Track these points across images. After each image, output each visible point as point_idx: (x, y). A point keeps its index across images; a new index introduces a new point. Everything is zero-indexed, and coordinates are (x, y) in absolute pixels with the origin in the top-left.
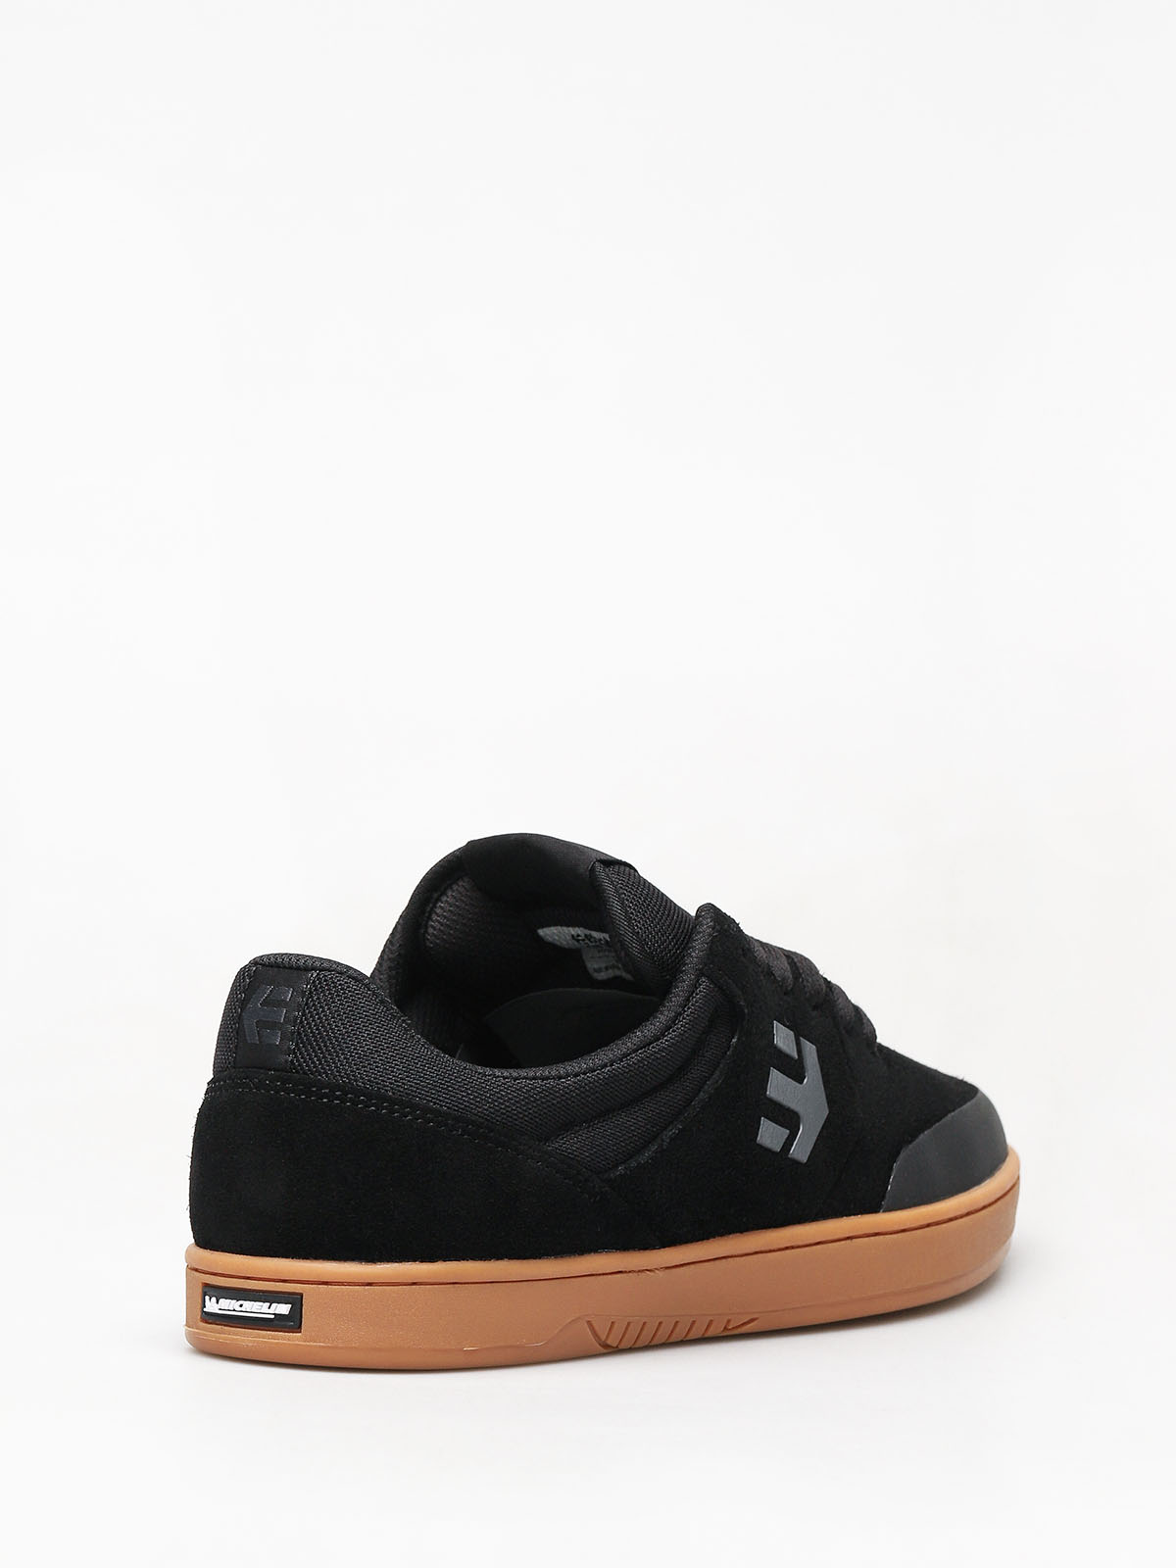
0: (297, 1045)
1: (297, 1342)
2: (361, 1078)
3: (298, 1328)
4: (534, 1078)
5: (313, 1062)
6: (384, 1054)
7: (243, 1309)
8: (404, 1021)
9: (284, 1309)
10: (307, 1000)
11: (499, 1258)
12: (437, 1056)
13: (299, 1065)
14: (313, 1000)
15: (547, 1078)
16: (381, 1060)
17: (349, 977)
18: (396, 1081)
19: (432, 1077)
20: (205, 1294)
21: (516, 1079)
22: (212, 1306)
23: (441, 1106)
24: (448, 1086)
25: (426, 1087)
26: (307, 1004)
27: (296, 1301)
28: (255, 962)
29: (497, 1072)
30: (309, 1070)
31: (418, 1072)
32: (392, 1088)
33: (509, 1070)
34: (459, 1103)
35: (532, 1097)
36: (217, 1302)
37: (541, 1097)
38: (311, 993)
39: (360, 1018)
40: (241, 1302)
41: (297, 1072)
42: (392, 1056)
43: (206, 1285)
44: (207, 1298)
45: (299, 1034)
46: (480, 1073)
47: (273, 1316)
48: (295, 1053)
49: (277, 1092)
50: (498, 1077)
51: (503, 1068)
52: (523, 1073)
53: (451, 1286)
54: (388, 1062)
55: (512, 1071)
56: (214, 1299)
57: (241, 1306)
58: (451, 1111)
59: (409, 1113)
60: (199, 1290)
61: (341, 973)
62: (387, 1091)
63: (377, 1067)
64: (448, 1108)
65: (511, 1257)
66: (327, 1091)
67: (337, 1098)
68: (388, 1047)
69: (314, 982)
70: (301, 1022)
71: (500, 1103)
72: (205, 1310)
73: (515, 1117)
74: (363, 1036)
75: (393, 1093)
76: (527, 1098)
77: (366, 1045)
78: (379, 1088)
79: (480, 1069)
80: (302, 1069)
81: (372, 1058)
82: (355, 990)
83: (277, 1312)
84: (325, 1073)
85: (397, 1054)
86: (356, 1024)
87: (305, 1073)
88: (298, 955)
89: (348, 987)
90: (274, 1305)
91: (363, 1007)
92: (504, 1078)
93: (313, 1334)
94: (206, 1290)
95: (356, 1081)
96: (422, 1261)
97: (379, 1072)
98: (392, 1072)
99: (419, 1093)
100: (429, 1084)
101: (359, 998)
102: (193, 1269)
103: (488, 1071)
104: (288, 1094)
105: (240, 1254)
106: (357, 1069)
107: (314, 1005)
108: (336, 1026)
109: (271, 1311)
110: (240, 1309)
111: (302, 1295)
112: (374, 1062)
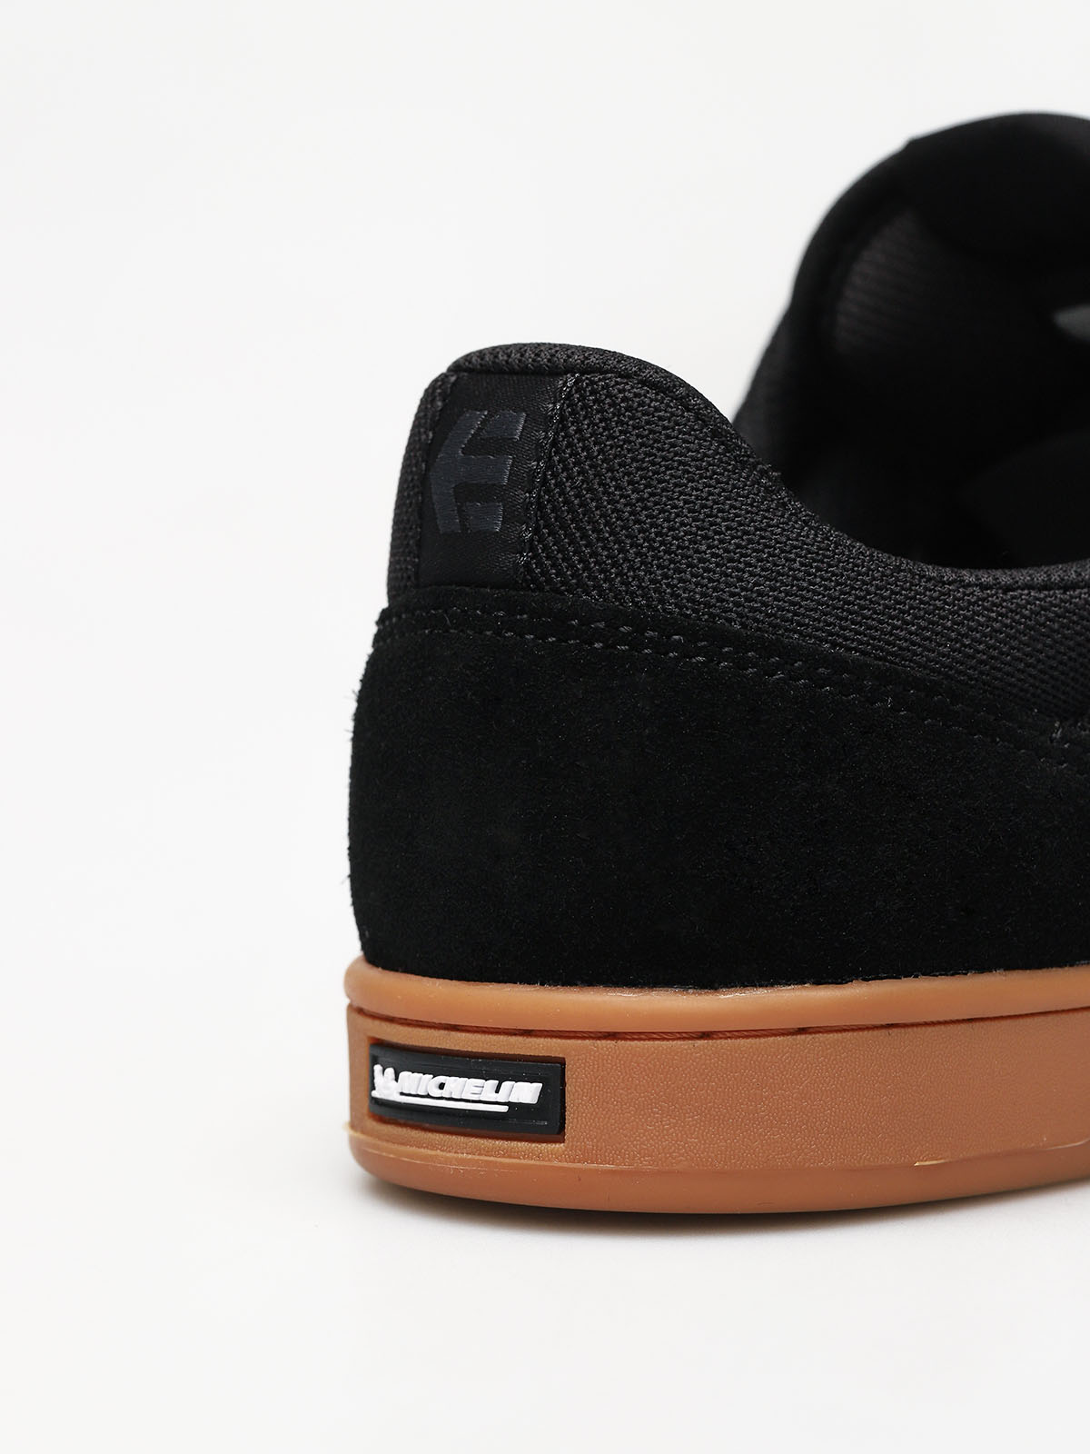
0: (537, 531)
1: (556, 1163)
2: (672, 595)
3: (556, 1130)
4: (1045, 587)
5: (572, 566)
6: (721, 541)
7: (445, 1093)
8: (763, 473)
9: (526, 1093)
10: (557, 433)
11: (983, 967)
12: (837, 545)
13: (542, 573)
14: (567, 436)
15: (1074, 586)
16: (714, 555)
17: (644, 383)
18: (748, 599)
19: (826, 588)
20: (374, 1061)
21: (1007, 589)
22: (389, 1086)
23: (849, 649)
24: (862, 608)
25: (815, 610)
26: (555, 443)
27: (550, 1073)
28: (457, 368)
29: (968, 576)
30: (563, 583)
31: (795, 578)
32: (740, 615)
33: (993, 572)
34: (888, 643)
35: (1043, 625)
36: (397, 1080)
37: (1063, 626)
38: (563, 419)
39: (668, 468)
40: (441, 1079)
41: (540, 588)
42: (738, 546)
43: (378, 1044)
44: (378, 1068)
45: (541, 507)
46: (930, 579)
47: (504, 1109)
48: (532, 549)
49: (498, 633)
50: (969, 585)
51: (979, 568)
52: (1023, 576)
53: (884, 1032)
54: (731, 560)
55: (998, 573)
56: (390, 1071)
57: (442, 1086)
58: (868, 660)
59: (778, 667)
60: (364, 1052)
61: (628, 376)
62: (729, 620)
63: (707, 570)
64: (863, 653)
65: (1010, 967)
66: (602, 625)
67: (623, 639)
68: (728, 528)
69: (569, 396)
70: (545, 481)
71: (974, 640)
72: (375, 1094)
73: (1007, 668)
74: (675, 507)
75: (744, 625)
76: (1032, 628)
77: (683, 524)
78: (711, 615)
79: (931, 571)
80: (549, 581)
81: (697, 551)
82: (657, 409)
83: (513, 1099)
84: (597, 587)
85: (750, 542)
86: (660, 482)
87: (557, 591)
88: (539, 344)
89: (641, 404)
90: (506, 1085)
91: (673, 445)
92: (983, 587)
93: (589, 1144)
94: (377, 1052)
95: (661, 601)
96: (819, 982)
97: (710, 580)
98: (740, 579)
99: (799, 624)
100: (819, 603)
101: (665, 428)
102: (356, 1011)
103: (948, 574)
104: (522, 636)
105: (438, 977)
106: (665, 576)
107: (570, 445)
108: (617, 488)
109: (501, 1097)
110: (437, 1093)
111: (562, 1062)
112: (700, 560)
